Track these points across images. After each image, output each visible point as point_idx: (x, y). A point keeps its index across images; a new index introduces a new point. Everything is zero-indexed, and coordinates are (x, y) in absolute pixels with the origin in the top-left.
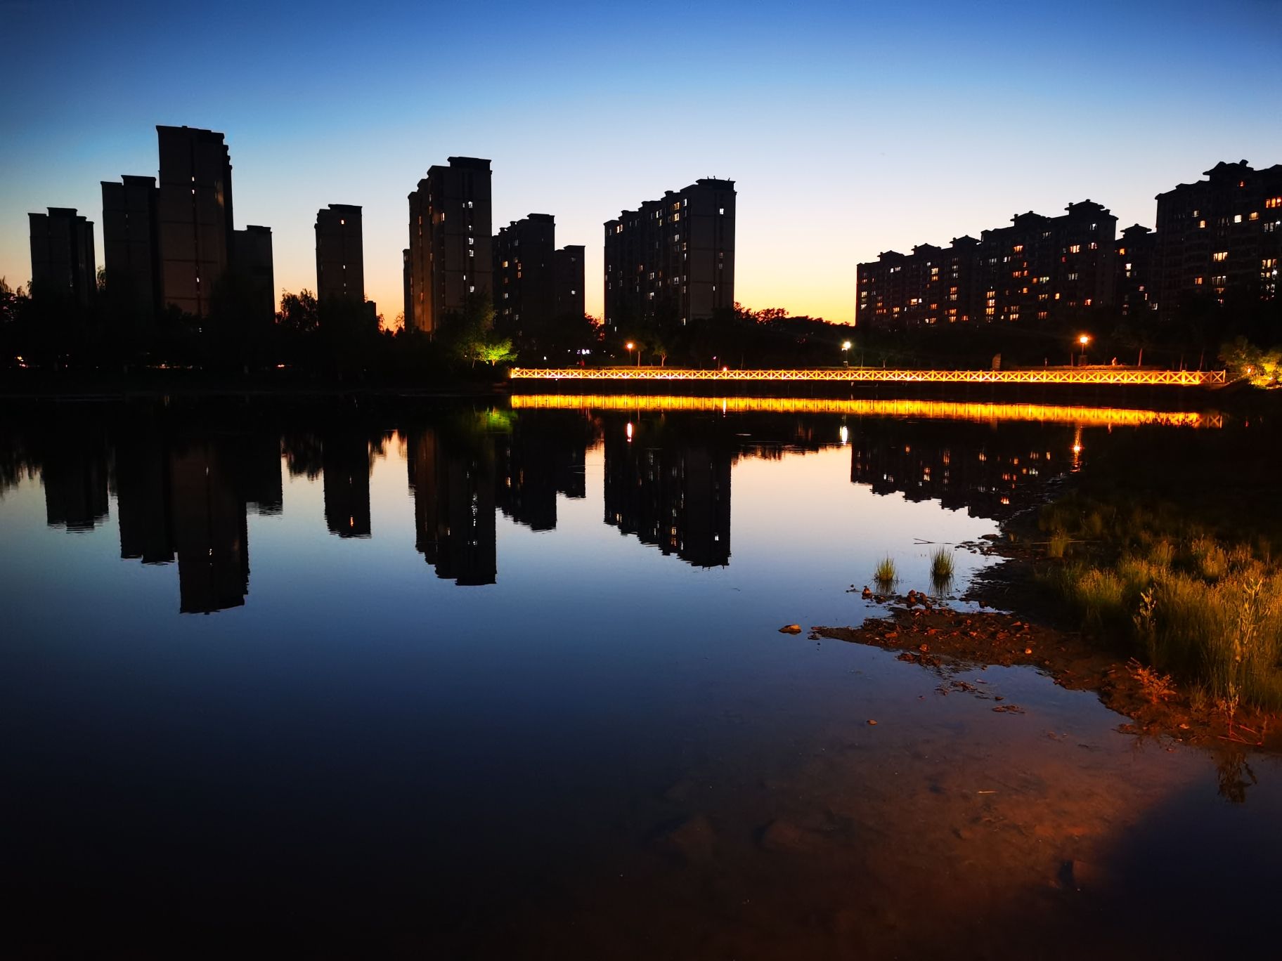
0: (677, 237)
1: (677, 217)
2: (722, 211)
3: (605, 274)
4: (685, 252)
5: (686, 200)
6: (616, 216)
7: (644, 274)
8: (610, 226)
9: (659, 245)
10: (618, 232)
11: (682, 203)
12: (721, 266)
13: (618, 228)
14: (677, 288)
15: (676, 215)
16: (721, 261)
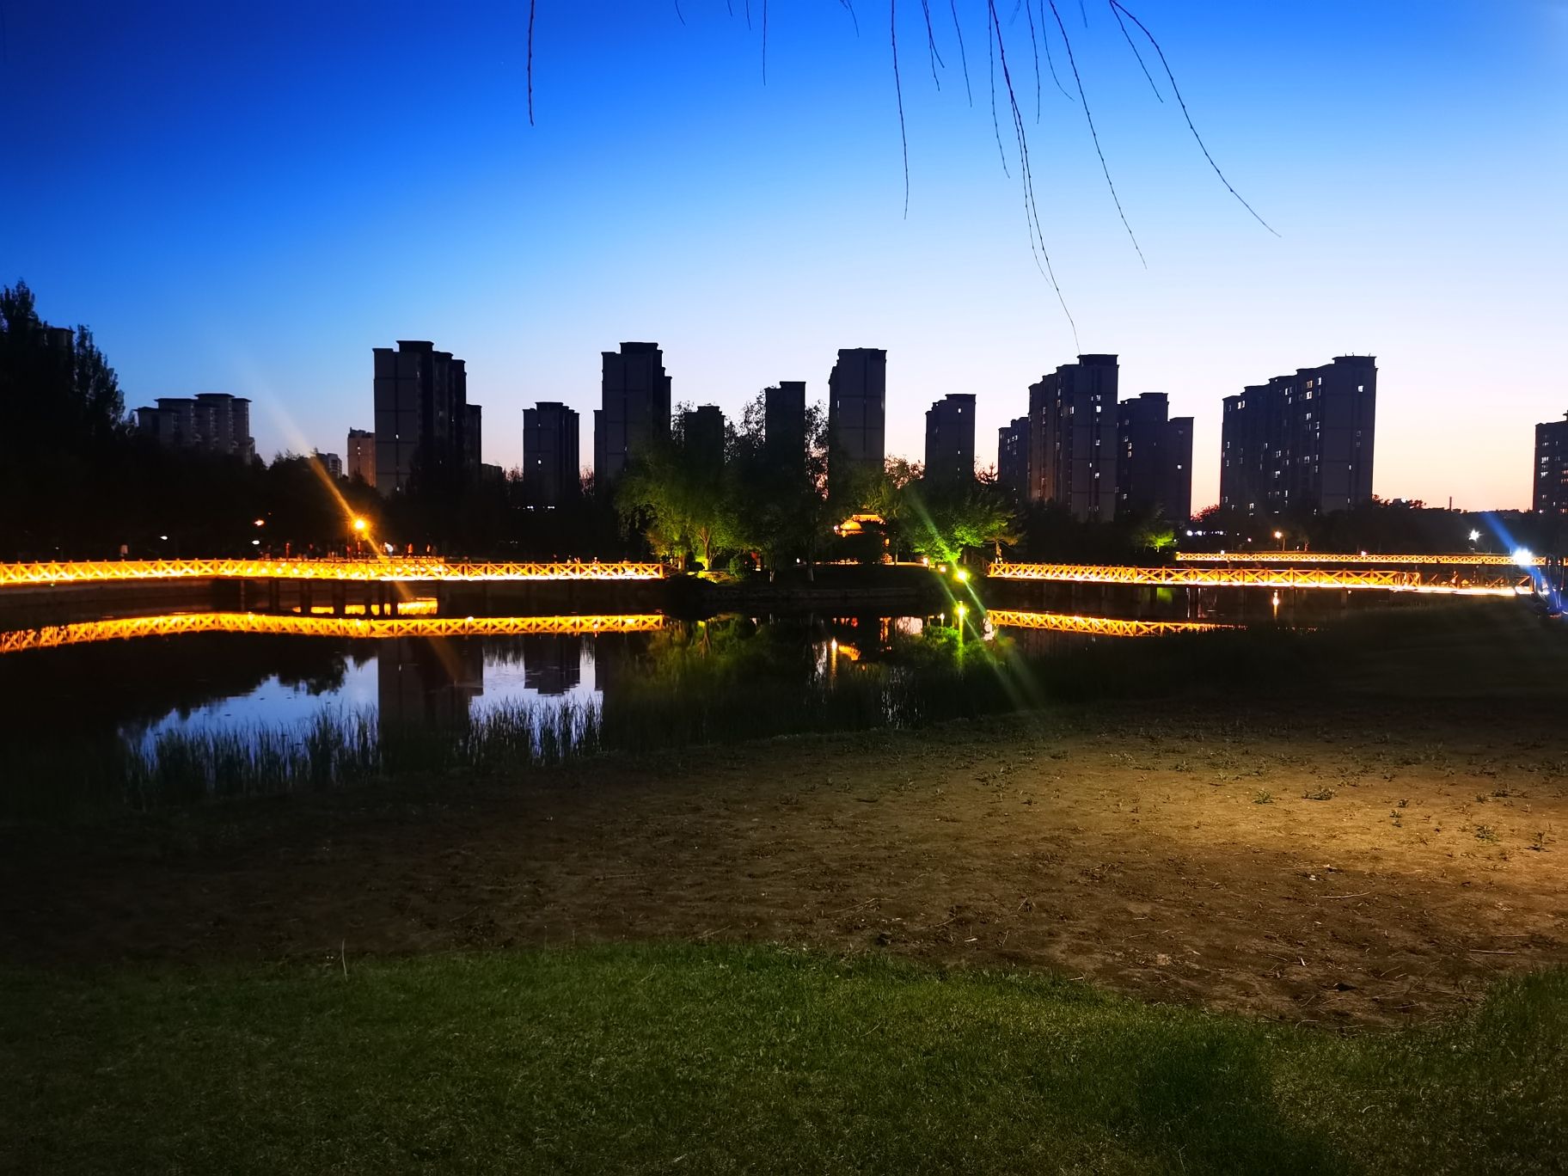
0: (1308, 416)
1: (1309, 396)
2: (1361, 388)
3: (1222, 451)
4: (1317, 431)
5: (1320, 379)
6: (1238, 391)
7: (1269, 453)
8: (1229, 402)
9: (1288, 423)
10: (1239, 407)
11: (1316, 382)
12: (1358, 444)
13: (1240, 404)
14: (1308, 467)
15: (1308, 393)
16: (1359, 439)
